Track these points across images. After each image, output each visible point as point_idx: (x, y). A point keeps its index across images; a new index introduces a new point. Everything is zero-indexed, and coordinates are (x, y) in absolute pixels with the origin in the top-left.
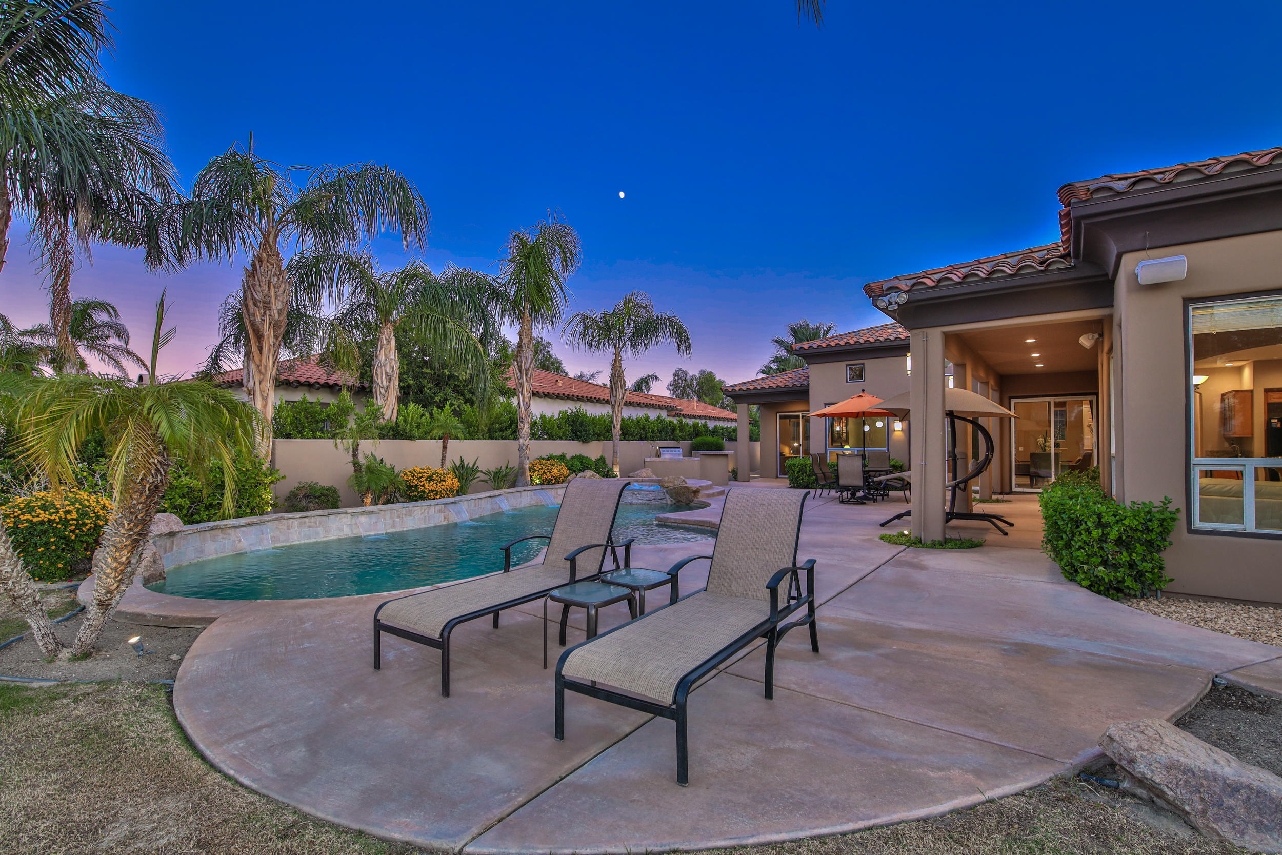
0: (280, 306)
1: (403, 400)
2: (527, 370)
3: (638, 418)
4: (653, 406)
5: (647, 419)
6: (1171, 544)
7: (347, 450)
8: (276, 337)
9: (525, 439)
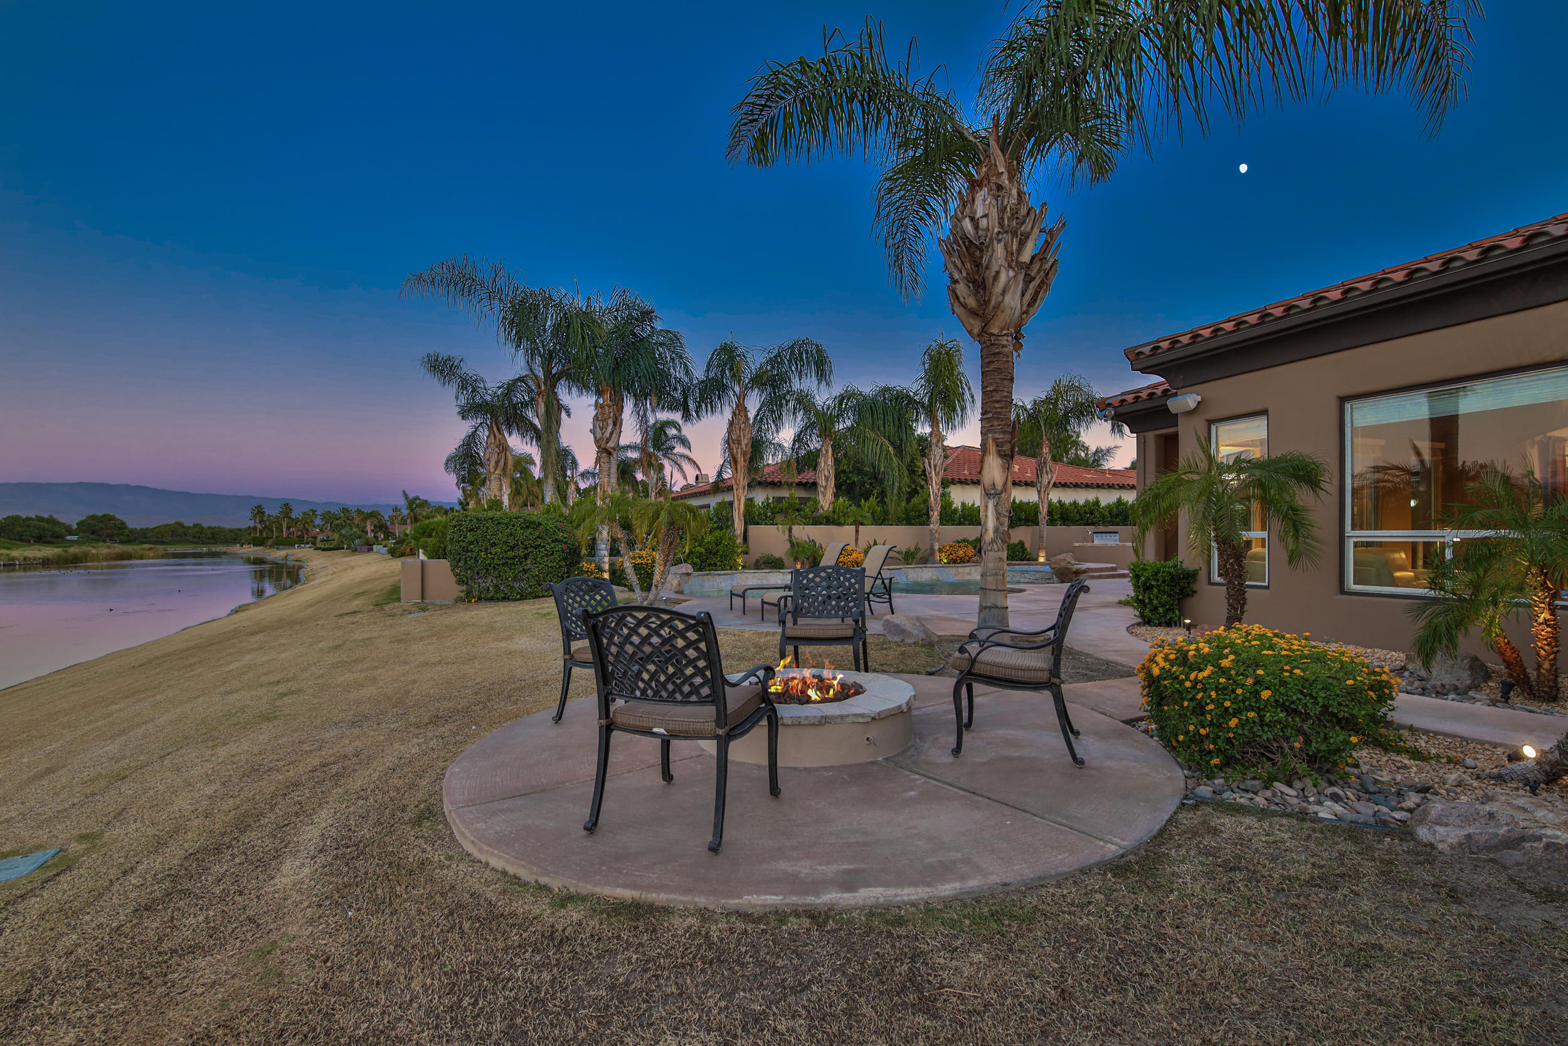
0: (746, 442)
1: (836, 496)
2: (935, 466)
3: (1087, 502)
4: (1111, 487)
5: (1097, 503)
6: (1194, 592)
7: (784, 532)
8: (745, 461)
9: (934, 526)
